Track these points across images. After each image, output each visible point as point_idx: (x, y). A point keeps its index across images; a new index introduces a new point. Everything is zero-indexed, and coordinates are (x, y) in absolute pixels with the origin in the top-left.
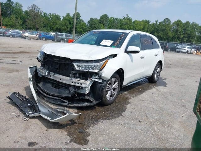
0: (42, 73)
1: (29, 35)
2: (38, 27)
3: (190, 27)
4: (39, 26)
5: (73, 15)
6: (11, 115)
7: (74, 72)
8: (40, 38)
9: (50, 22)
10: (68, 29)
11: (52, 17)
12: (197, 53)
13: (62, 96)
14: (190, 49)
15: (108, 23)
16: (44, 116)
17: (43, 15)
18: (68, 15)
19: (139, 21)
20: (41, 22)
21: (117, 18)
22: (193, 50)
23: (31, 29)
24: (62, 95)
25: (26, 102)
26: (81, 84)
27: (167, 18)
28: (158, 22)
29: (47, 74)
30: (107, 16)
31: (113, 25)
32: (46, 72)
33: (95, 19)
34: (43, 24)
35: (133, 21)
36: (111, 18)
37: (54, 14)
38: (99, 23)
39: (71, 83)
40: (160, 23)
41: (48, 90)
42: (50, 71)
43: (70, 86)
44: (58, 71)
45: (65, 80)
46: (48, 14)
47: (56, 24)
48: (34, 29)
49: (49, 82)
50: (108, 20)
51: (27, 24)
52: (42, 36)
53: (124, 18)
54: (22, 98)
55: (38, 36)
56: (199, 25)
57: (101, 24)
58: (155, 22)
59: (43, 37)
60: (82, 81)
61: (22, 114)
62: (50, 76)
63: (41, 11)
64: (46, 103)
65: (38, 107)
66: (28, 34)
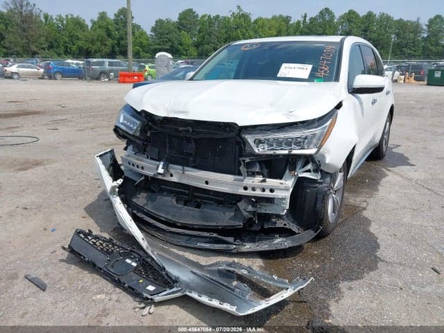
0: (142, 168)
1: (21, 69)
2: (35, 49)
3: (375, 24)
4: (37, 47)
5: (115, 15)
6: (94, 301)
7: (248, 160)
8: (50, 75)
9: (62, 35)
10: (107, 50)
11: (65, 22)
12: (407, 81)
13: (214, 226)
14: (391, 72)
15: (198, 28)
16: (195, 295)
17: (44, 20)
18: (103, 16)
19: (267, 19)
20: (40, 36)
21: (218, 16)
22: (397, 73)
23: (18, 55)
24: (215, 224)
25: (120, 254)
26: (272, 191)
27: (325, 9)
28: (308, 19)
29: (161, 170)
30: (195, 12)
31: (209, 31)
32: (158, 166)
33: (168, 22)
34: (46, 40)
35: (253, 19)
36: (203, 16)
37: (70, 17)
38: (176, 30)
39: (241, 192)
40: (311, 19)
41: (167, 213)
42: (169, 161)
43: (239, 198)
44: (191, 159)
45: (222, 182)
46: (54, 17)
47: (78, 39)
48: (26, 56)
49: (161, 191)
50: (198, 21)
51: (7, 44)
52: (53, 68)
53: (231, 13)
54: (104, 245)
55: (42, 70)
56: (395, 19)
57: (183, 32)
58: (301, 19)
59: (58, 72)
60: (271, 182)
61: (124, 293)
62: (172, 175)
63: (38, 11)
64: (171, 249)
65: (164, 269)
66: (18, 67)
